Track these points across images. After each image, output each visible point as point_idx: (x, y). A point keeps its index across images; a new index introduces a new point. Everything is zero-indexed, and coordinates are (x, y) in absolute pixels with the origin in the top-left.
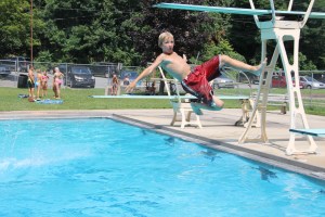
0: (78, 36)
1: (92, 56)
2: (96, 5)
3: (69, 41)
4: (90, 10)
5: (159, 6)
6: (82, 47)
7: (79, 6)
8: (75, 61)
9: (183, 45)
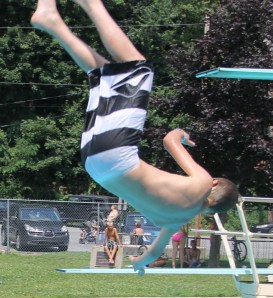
0: (35, 141)
1: (64, 182)
2: (73, 74)
3: (13, 151)
4: (58, 83)
5: (210, 74)
6: (42, 164)
7: (37, 78)
8: (26, 194)
9: (264, 156)
